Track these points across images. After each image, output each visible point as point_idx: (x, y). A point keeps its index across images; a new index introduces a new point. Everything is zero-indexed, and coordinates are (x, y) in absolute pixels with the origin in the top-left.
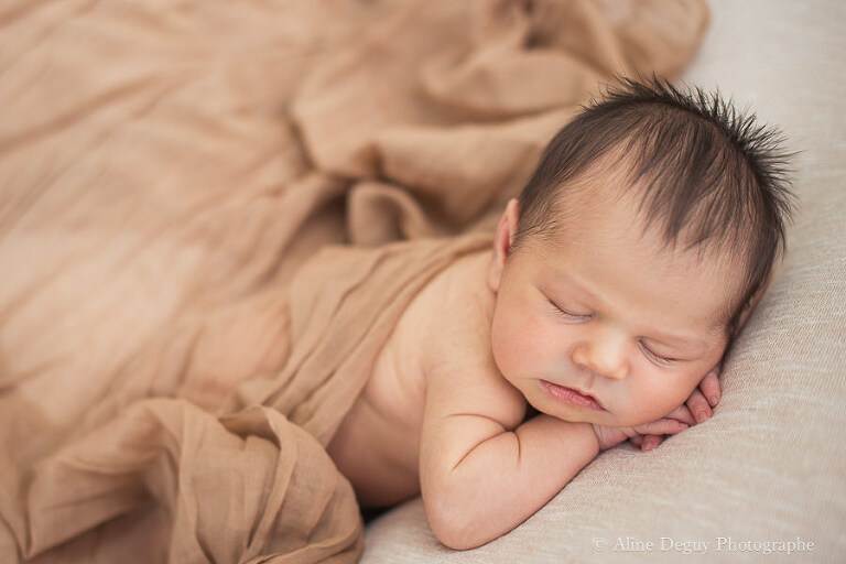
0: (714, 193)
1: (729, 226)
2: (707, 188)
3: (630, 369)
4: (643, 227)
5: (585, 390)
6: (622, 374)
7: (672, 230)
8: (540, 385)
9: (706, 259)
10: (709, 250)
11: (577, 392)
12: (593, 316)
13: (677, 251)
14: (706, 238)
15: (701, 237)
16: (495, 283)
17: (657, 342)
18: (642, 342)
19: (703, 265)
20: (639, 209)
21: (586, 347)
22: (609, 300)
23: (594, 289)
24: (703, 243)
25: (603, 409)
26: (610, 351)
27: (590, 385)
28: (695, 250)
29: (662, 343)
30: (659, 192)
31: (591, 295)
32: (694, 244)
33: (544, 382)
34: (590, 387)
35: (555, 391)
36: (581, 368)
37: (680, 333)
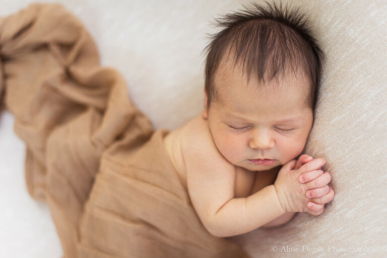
0: (274, 51)
2: (270, 50)
6: (272, 145)
10: (280, 77)
11: (259, 160)
12: (250, 127)
13: (266, 84)
14: (277, 72)
16: (205, 115)
18: (275, 127)
19: (280, 85)
24: (277, 75)
28: (274, 79)
31: (243, 119)
32: (272, 77)
36: (256, 150)
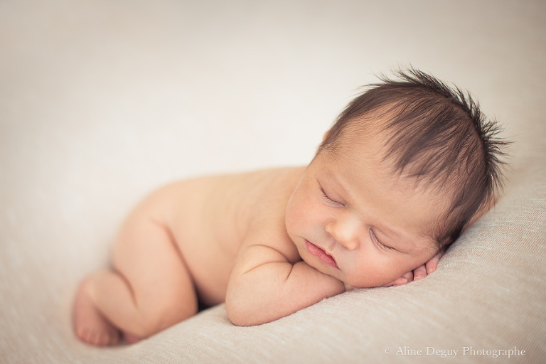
1: (443, 172)
2: (436, 144)
3: (359, 246)
4: (384, 156)
5: (328, 251)
7: (402, 164)
8: (304, 242)
10: (423, 181)
11: (322, 250)
12: (344, 205)
13: (401, 176)
14: (423, 174)
15: (421, 173)
17: (381, 231)
18: (372, 229)
20: (385, 145)
21: (333, 222)
22: (354, 196)
23: (347, 187)
24: (421, 177)
25: (338, 268)
26: (348, 229)
27: (332, 247)
28: (414, 179)
29: (383, 233)
30: (402, 137)
31: (344, 190)
32: (415, 175)
33: (307, 241)
34: (332, 250)
35: (311, 248)
36: (329, 236)
37: (396, 229)
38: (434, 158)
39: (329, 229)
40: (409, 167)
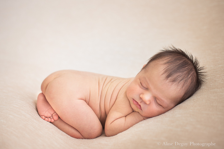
0: (181, 73)
4: (162, 74)
5: (139, 103)
7: (168, 77)
8: (132, 100)
9: (173, 85)
11: (138, 103)
12: (147, 89)
15: (174, 81)
17: (158, 99)
18: (155, 98)
19: (172, 86)
20: (163, 70)
21: (143, 94)
22: (151, 86)
25: (141, 109)
26: (147, 97)
27: (141, 102)
29: (159, 100)
35: (134, 102)
36: (141, 98)
37: (163, 99)
38: (179, 76)
39: (141, 96)
40: (170, 78)
